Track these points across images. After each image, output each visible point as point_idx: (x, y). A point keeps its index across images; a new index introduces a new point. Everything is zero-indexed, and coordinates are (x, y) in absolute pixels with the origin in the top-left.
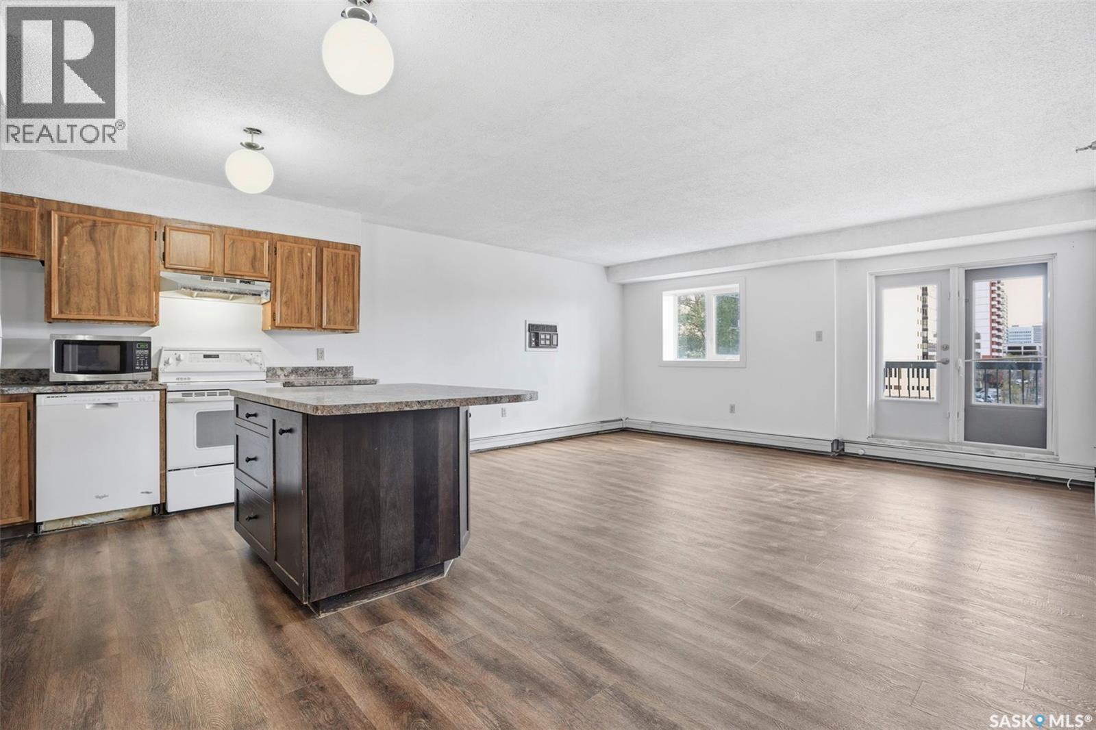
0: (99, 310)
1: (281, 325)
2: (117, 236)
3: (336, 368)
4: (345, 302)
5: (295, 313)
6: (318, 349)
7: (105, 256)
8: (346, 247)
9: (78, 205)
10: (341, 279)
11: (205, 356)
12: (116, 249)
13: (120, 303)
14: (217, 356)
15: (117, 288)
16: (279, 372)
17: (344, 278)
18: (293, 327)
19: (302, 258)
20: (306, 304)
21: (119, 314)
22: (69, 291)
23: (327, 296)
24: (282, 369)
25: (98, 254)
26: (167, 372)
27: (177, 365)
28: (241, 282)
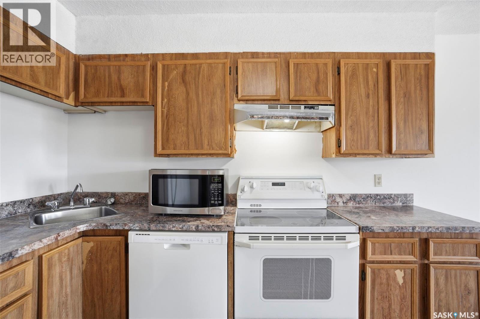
0: (189, 145)
1: (347, 152)
2: (201, 76)
3: (395, 195)
4: (418, 121)
5: (361, 138)
6: (375, 175)
7: (192, 95)
8: (416, 56)
9: (176, 54)
10: (413, 95)
11: (274, 184)
12: (200, 88)
13: (203, 138)
14: (283, 184)
15: (201, 124)
16: (338, 199)
17: (415, 93)
18: (359, 154)
19: (367, 76)
20: (373, 127)
21: (202, 148)
22: (169, 129)
23: (396, 116)
24: (341, 196)
25: (188, 94)
26: (243, 199)
27: (251, 192)
28: (305, 107)
